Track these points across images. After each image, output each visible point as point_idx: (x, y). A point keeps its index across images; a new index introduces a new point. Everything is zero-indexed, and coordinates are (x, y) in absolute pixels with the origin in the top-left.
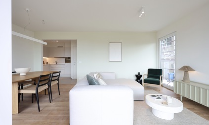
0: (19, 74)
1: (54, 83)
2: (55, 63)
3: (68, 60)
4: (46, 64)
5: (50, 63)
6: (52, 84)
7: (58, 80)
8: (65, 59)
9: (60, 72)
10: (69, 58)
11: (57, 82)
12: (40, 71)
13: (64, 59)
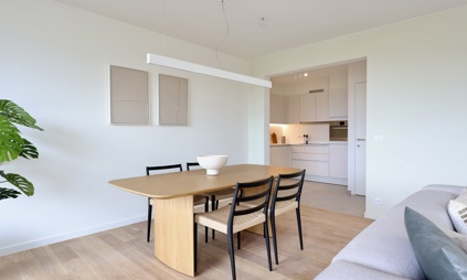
0: (205, 170)
1: (284, 210)
2: (303, 141)
3: (338, 131)
4: (280, 143)
5: (291, 140)
6: (277, 212)
7: (298, 200)
8: (331, 127)
9: (303, 173)
10: (342, 123)
11: (293, 204)
12: (262, 163)
13: (328, 126)
